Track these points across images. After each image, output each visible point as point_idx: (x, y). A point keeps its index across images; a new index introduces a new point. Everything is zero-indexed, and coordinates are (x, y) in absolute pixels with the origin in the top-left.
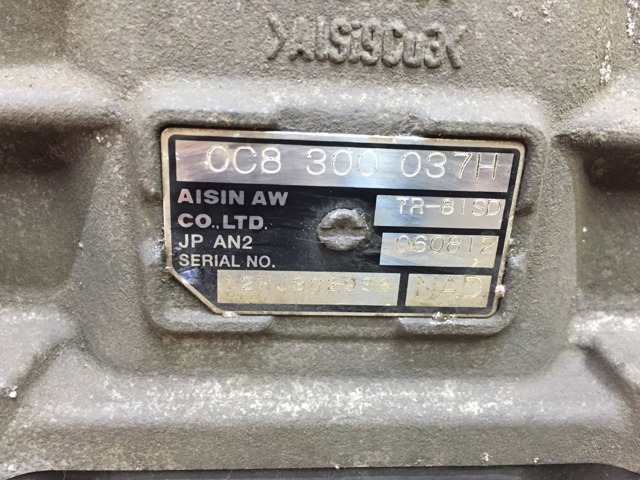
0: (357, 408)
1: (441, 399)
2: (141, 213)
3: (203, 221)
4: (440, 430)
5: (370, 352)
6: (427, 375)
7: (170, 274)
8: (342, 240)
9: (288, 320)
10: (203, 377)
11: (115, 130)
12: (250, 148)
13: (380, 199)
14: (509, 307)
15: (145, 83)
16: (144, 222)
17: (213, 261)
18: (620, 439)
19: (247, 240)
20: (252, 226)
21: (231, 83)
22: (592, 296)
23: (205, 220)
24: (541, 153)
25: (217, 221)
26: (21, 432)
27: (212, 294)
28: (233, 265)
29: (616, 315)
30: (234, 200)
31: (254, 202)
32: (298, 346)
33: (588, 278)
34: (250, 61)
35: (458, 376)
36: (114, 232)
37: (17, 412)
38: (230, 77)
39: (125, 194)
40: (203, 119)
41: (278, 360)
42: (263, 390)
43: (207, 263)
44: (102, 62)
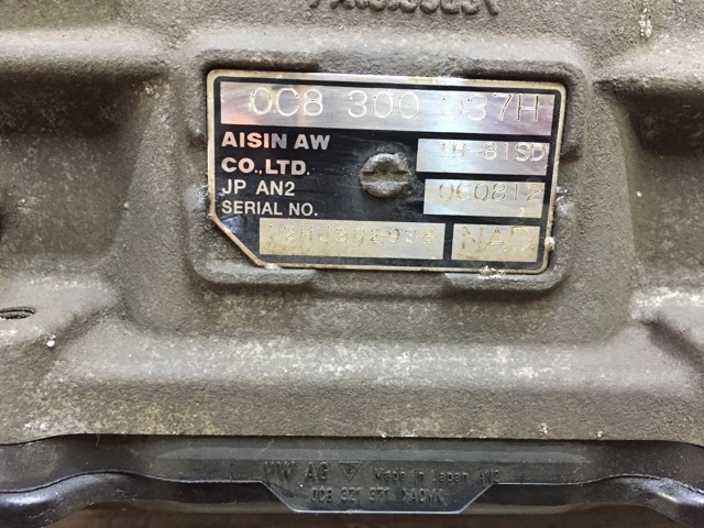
0: (403, 369)
1: (494, 364)
2: (186, 158)
3: (246, 165)
4: (493, 394)
5: (418, 314)
6: (478, 340)
7: (213, 223)
8: (384, 186)
9: (331, 276)
10: (244, 337)
11: (164, 80)
12: (292, 90)
13: (422, 143)
14: (560, 260)
15: (193, 31)
16: (189, 168)
17: (256, 208)
18: (691, 409)
19: (290, 186)
20: (294, 172)
21: (276, 30)
22: (654, 270)
23: (247, 165)
24: (582, 92)
25: (260, 165)
26: (55, 387)
27: (254, 243)
28: (276, 213)
29: (681, 291)
30: (277, 144)
31: (296, 147)
32: (342, 306)
33: (647, 249)
34: (294, 9)
35: (510, 342)
36: (160, 183)
37: (54, 365)
38: (275, 25)
39: (171, 144)
40: (247, 59)
41: (321, 321)
42: (306, 353)
43: (250, 211)
44: (154, 15)
